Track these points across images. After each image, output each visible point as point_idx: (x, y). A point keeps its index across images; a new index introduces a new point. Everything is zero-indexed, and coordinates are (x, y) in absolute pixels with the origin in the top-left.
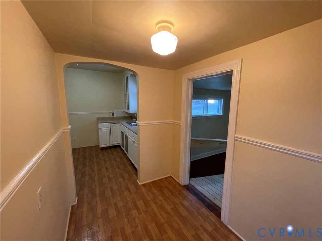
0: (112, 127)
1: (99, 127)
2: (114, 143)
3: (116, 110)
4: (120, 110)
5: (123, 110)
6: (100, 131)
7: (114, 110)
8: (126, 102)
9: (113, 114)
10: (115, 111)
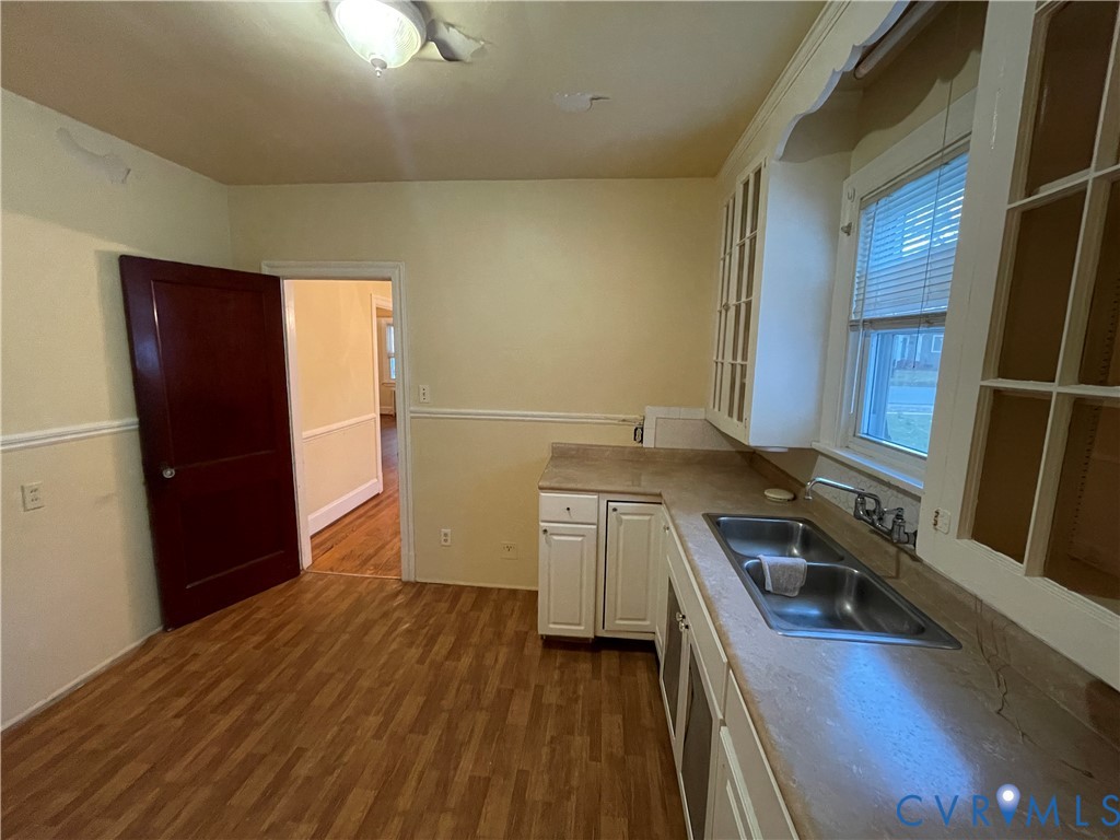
0: (620, 522)
1: (542, 517)
2: (621, 625)
3: (661, 411)
4: (684, 413)
5: (700, 414)
6: (542, 537)
7: (648, 409)
8: (729, 359)
9: (639, 433)
10: (652, 414)
